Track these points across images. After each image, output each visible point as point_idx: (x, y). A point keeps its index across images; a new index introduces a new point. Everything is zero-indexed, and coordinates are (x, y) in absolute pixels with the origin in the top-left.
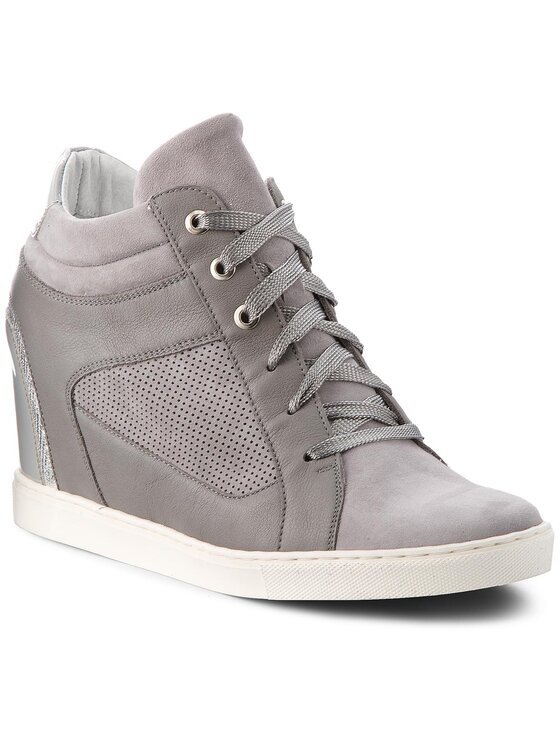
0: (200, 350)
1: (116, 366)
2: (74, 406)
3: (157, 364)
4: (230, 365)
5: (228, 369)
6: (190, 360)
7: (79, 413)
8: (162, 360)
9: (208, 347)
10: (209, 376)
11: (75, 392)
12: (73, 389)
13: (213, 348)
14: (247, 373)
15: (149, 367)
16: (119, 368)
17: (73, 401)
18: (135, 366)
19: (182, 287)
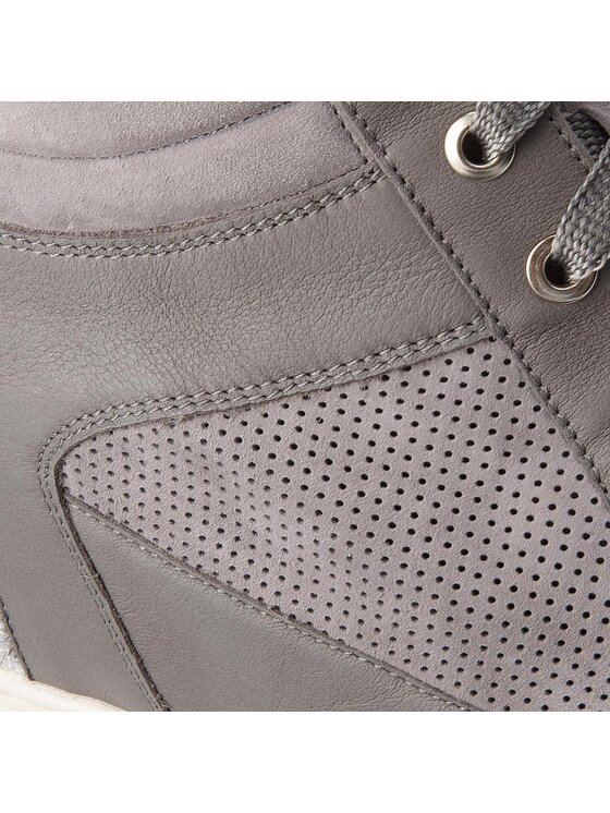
0: (438, 368)
1: (188, 418)
2: (64, 504)
3: (311, 408)
4: (528, 403)
5: (525, 413)
6: (409, 393)
7: (82, 519)
8: (326, 397)
9: (461, 359)
10: (473, 435)
11: (67, 469)
12: (61, 463)
13: (475, 361)
14: (582, 423)
15: (291, 417)
16: (198, 421)
17: (62, 490)
18: (247, 416)
19: (367, 208)
